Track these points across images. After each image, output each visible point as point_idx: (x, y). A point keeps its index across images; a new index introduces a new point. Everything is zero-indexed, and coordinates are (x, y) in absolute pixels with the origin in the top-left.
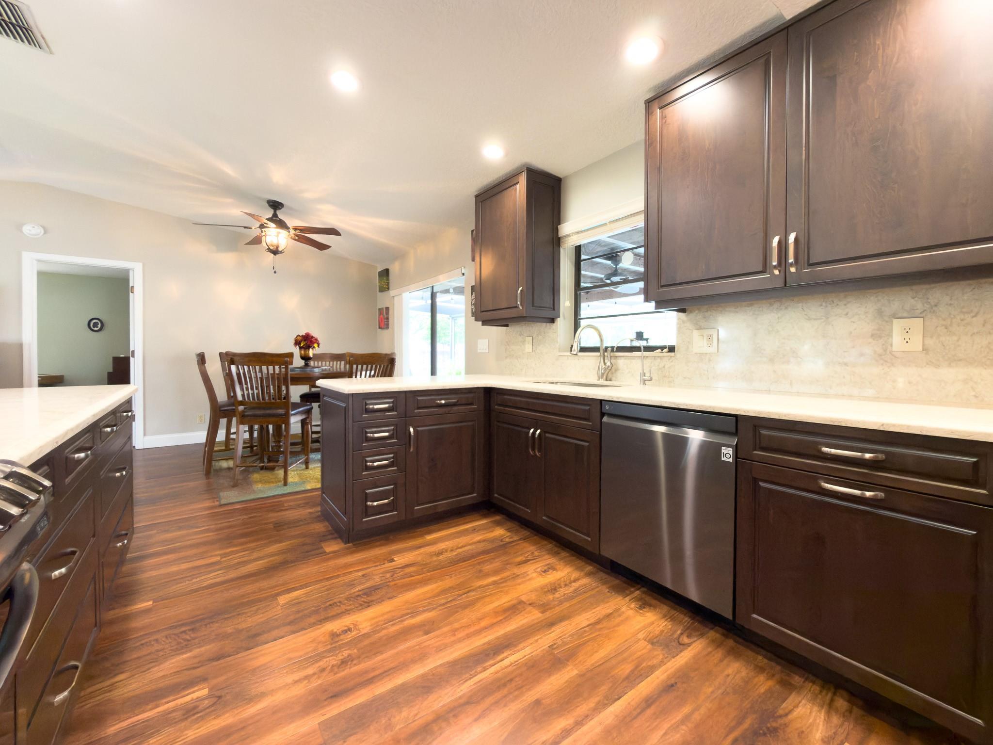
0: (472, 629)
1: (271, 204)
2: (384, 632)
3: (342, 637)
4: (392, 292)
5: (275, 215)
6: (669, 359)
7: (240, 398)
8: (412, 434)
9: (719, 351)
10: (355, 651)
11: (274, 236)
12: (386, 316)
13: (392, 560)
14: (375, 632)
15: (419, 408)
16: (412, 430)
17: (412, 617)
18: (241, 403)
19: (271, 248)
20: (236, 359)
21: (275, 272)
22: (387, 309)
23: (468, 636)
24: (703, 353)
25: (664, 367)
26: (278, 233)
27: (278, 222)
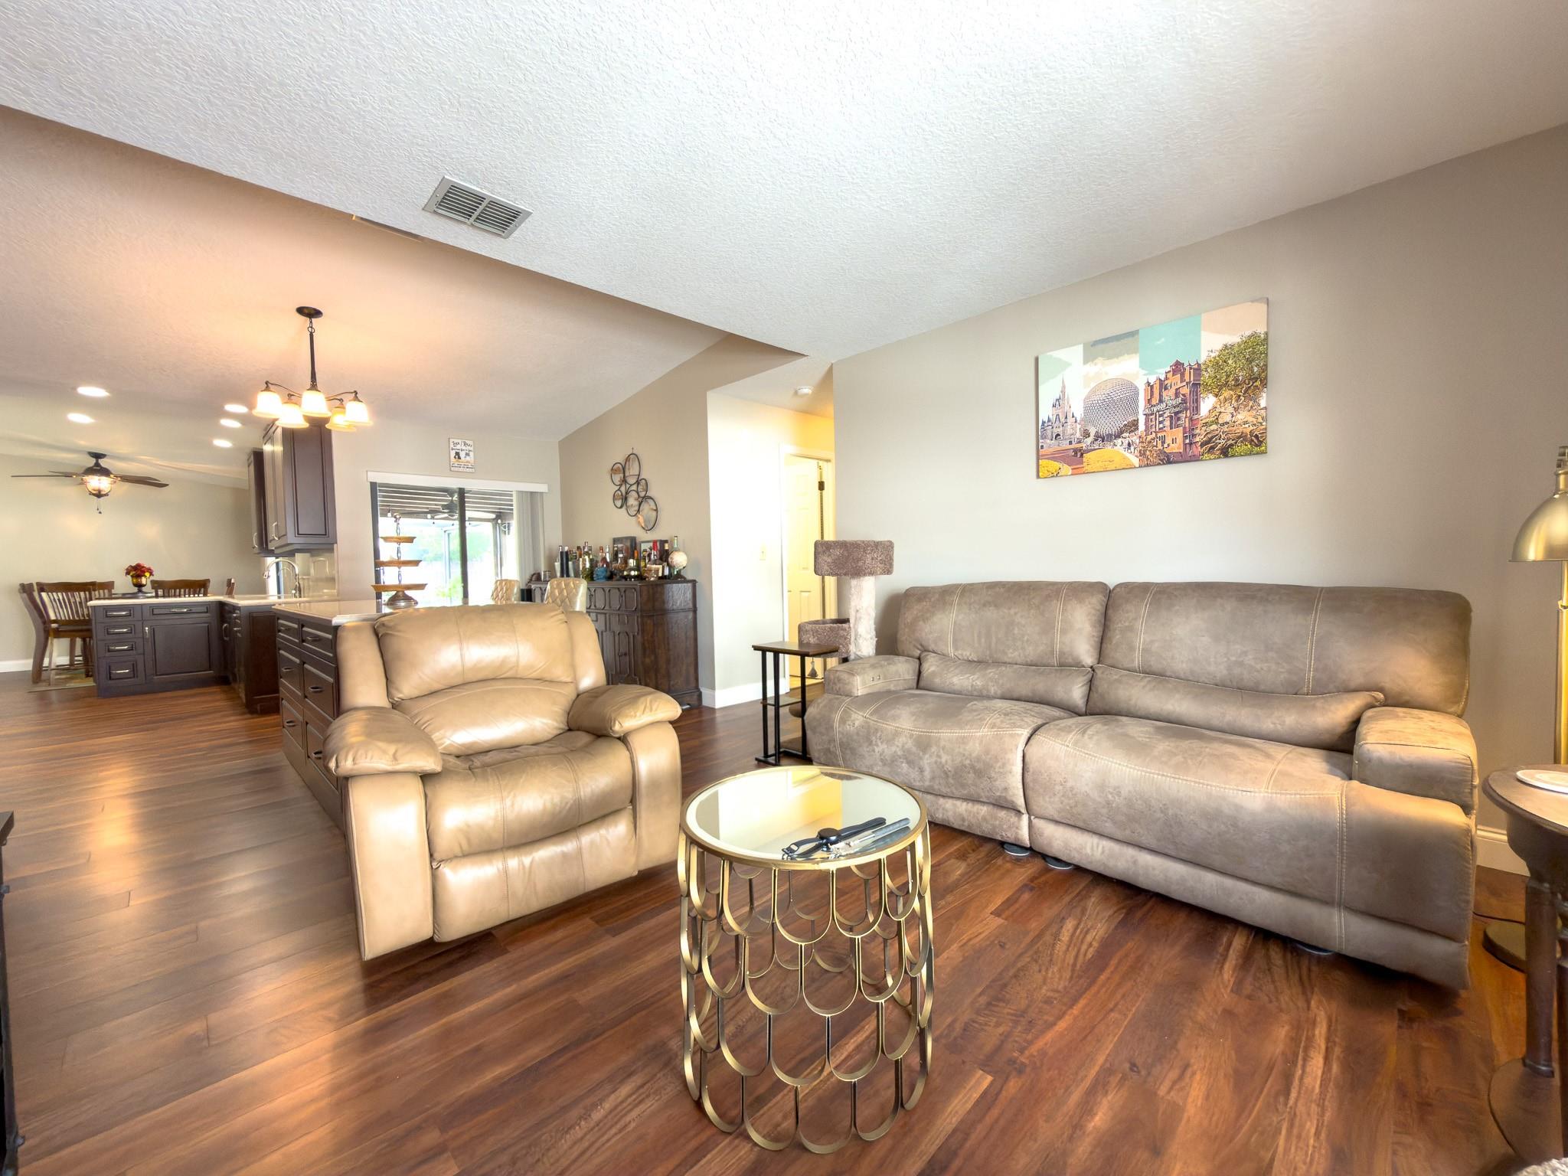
1: (92, 454)
5: (97, 461)
7: (53, 617)
8: (147, 631)
11: (95, 482)
15: (154, 614)
18: (54, 622)
19: (94, 492)
20: (45, 587)
21: (100, 513)
26: (99, 480)
27: (99, 470)
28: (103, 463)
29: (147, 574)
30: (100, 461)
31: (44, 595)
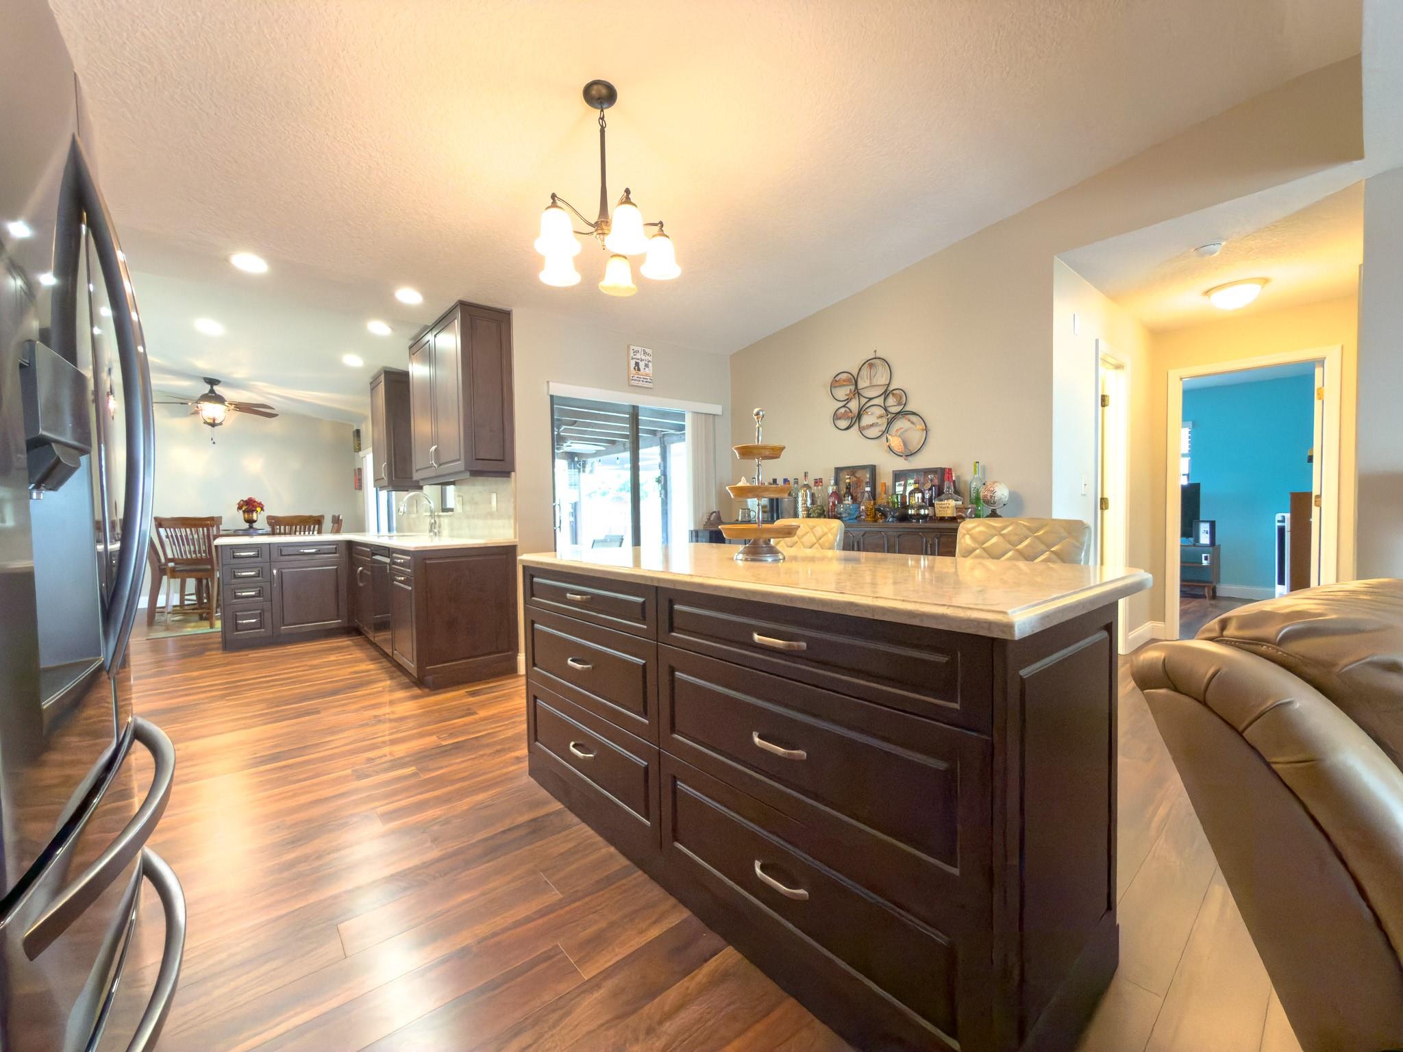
1: (207, 380)
4: (361, 453)
5: (212, 391)
8: (275, 574)
11: (210, 410)
12: (358, 477)
13: (247, 655)
15: (282, 555)
16: (275, 572)
19: (209, 421)
20: (163, 523)
21: (214, 443)
22: (360, 469)
26: (214, 407)
27: (213, 397)
28: (218, 389)
29: (259, 509)
30: (216, 388)
31: (162, 531)
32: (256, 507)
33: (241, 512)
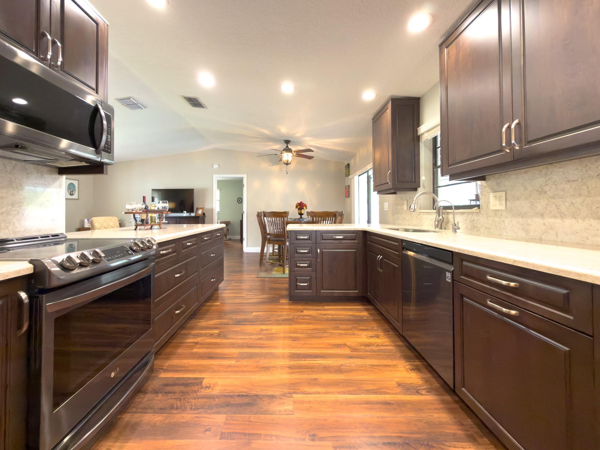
0: (312, 346)
1: (285, 142)
2: (279, 335)
3: (264, 331)
4: (350, 177)
5: (287, 147)
6: (477, 214)
7: (268, 232)
8: (319, 252)
9: (507, 208)
10: (265, 337)
11: (287, 157)
12: (348, 190)
13: (303, 312)
14: (275, 334)
15: (323, 239)
16: (319, 250)
17: (293, 334)
18: (269, 234)
19: (285, 162)
20: (266, 214)
21: (287, 173)
22: (349, 186)
23: (309, 348)
24: (497, 210)
25: (474, 220)
26: (288, 155)
27: (288, 150)
28: (289, 145)
29: (305, 208)
31: (265, 218)
32: (303, 206)
33: (297, 209)
